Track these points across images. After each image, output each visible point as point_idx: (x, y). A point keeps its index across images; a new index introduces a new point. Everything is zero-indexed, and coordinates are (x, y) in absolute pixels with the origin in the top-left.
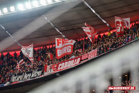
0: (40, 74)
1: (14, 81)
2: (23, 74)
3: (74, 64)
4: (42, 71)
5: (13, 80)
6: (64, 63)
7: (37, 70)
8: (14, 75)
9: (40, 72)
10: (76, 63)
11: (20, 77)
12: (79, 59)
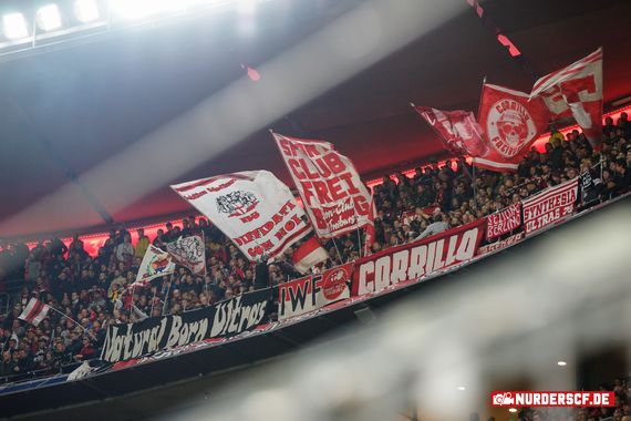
0: (258, 316)
1: (115, 356)
2: (164, 322)
3: (444, 258)
4: (265, 303)
5: (113, 354)
6: (388, 258)
7: (238, 299)
8: (116, 329)
9: (259, 309)
10: (455, 253)
11: (146, 339)
12: (472, 236)
